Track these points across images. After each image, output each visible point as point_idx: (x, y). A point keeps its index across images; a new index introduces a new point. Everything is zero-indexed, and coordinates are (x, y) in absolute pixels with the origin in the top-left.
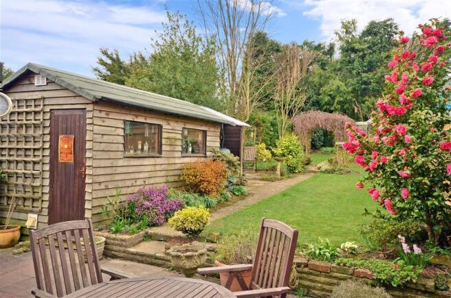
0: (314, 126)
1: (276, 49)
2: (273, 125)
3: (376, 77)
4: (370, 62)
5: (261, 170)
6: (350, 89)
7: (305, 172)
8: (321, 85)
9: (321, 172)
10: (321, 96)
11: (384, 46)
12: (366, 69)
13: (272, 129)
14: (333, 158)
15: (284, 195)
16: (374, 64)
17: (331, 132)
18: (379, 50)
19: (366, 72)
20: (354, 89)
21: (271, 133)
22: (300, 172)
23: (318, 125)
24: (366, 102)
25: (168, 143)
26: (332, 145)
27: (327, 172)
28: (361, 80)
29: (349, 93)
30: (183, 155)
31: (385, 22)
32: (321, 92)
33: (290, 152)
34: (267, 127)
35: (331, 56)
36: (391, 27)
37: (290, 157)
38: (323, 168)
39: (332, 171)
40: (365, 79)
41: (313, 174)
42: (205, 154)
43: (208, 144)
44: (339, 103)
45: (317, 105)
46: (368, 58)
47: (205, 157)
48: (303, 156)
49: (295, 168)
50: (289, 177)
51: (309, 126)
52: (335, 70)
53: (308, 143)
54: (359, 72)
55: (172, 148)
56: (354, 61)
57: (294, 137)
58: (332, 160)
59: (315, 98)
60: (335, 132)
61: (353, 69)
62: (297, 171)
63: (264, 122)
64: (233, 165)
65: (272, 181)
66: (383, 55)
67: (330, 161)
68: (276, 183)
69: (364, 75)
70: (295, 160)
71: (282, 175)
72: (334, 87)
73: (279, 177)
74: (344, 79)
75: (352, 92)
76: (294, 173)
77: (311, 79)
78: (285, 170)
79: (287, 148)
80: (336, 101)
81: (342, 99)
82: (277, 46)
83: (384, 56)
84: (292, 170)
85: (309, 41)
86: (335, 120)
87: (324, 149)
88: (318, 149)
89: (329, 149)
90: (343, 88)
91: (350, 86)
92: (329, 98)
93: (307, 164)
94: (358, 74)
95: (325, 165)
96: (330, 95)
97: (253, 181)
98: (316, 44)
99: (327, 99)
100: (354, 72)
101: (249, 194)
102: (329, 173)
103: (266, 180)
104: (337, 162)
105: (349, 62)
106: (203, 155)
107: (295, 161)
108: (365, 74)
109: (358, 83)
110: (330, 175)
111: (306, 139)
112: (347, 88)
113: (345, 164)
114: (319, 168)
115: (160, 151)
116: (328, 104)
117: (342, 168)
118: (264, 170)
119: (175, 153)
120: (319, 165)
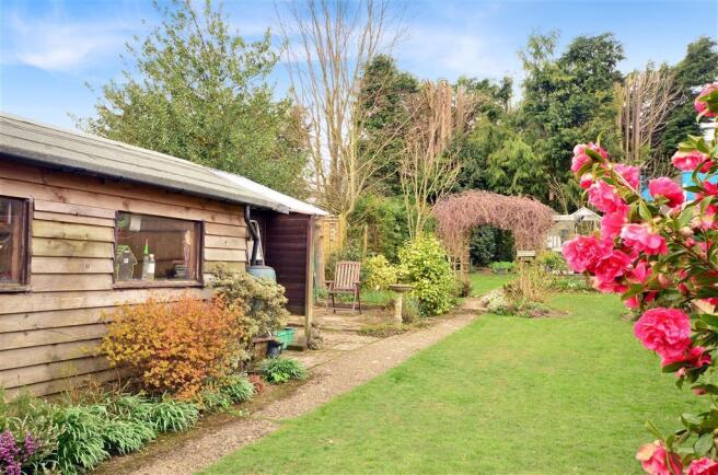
0: (474, 220)
1: (409, 86)
2: (400, 220)
3: (586, 134)
4: (576, 109)
5: (372, 308)
6: (541, 157)
7: (456, 311)
8: (489, 151)
9: (489, 311)
10: (489, 170)
11: (600, 80)
12: (570, 121)
13: (398, 228)
14: (513, 282)
15: (398, 378)
16: (584, 111)
17: (509, 233)
18: (592, 86)
19: (569, 126)
20: (549, 157)
21: (396, 235)
22: (445, 313)
23: (482, 218)
24: (570, 180)
25: (59, 252)
26: (510, 259)
27: (502, 312)
28: (560, 141)
29: (539, 164)
30: (120, 284)
31: (601, 38)
32: (489, 162)
33: (425, 271)
34: (388, 224)
35: (505, 102)
36: (611, 47)
37: (426, 281)
38: (494, 305)
39: (511, 311)
40: (566, 139)
41: (472, 317)
42: (201, 280)
43: (208, 254)
44: (522, 181)
45: (483, 184)
46: (572, 101)
47: (201, 287)
48: (452, 278)
49: (436, 306)
50: (420, 326)
51: (467, 221)
52: (513, 124)
53: (463, 252)
54: (557, 126)
55: (75, 266)
56: (547, 107)
57: (435, 242)
58: (510, 286)
59: (478, 173)
60: (517, 232)
61: (546, 121)
62: (439, 311)
63: (383, 215)
64: (267, 308)
65: (383, 336)
66: (600, 95)
67: (508, 290)
68: (391, 341)
69: (564, 131)
70: (436, 287)
71: (406, 319)
72: (514, 154)
73: (399, 325)
74: (531, 140)
75: (545, 163)
76: (434, 314)
77: (471, 140)
78: (414, 310)
79: (419, 263)
80: (515, 178)
81: (525, 175)
82: (412, 81)
83: (600, 98)
84: (429, 309)
85: (468, 78)
86: (516, 209)
87: (496, 264)
88: (485, 265)
89: (506, 265)
90: (529, 155)
91: (541, 153)
92: (503, 172)
93: (462, 296)
94: (556, 129)
95: (496, 298)
96: (505, 169)
97: (341, 337)
98: (480, 80)
99: (498, 174)
100: (548, 126)
101: (311, 378)
102: (505, 314)
103: (371, 333)
104: (520, 292)
105: (540, 109)
106: (194, 283)
107: (435, 289)
108: (568, 130)
109: (555, 146)
110: (508, 319)
111: (461, 245)
112: (536, 155)
113: (538, 294)
114: (486, 305)
115: (24, 276)
116: (503, 185)
117: (531, 303)
118: (376, 307)
119: (88, 278)
120: (484, 299)
